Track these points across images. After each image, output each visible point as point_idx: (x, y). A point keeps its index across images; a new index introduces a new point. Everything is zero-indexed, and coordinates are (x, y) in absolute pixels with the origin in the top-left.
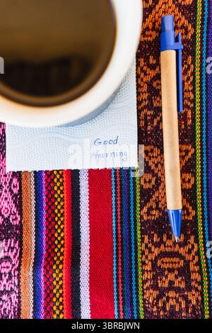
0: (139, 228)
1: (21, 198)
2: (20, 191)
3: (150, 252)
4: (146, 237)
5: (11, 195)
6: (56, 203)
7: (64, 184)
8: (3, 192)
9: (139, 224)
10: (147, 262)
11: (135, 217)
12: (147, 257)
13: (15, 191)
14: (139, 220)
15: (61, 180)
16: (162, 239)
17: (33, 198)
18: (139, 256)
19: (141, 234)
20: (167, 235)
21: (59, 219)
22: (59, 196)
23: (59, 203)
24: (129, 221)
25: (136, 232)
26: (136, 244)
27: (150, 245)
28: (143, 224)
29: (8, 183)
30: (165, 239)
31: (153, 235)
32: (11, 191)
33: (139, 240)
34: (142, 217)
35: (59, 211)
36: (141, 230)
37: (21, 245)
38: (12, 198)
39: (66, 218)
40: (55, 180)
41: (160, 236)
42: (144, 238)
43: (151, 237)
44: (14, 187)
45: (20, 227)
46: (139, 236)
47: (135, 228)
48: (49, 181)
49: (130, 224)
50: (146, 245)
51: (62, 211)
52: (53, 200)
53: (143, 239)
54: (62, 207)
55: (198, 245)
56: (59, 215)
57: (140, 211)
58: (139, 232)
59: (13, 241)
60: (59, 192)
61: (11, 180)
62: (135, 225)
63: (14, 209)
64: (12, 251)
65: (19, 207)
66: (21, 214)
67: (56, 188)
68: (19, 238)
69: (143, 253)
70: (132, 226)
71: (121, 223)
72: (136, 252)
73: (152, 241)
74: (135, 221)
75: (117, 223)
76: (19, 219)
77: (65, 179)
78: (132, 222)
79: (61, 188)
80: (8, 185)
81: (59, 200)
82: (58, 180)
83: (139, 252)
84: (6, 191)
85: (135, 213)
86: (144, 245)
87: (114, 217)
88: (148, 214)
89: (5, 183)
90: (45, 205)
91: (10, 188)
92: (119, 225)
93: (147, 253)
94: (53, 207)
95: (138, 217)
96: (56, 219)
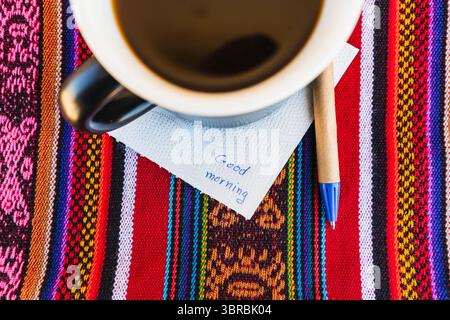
0: (205, 238)
1: (34, 187)
2: (34, 175)
3: (219, 272)
4: (215, 251)
5: (19, 181)
6: (87, 197)
7: (102, 169)
8: (7, 175)
9: (205, 232)
10: (212, 286)
11: (200, 221)
12: (213, 280)
13: (27, 175)
14: (205, 227)
15: (97, 164)
16: (236, 256)
17: (52, 187)
18: (203, 278)
19: (208, 247)
20: (245, 249)
21: (89, 220)
22: (92, 187)
23: (91, 197)
24: (192, 226)
25: (200, 244)
26: (199, 261)
27: (219, 263)
28: (211, 232)
29: (16, 163)
30: (240, 255)
31: (224, 249)
32: (19, 175)
33: (204, 255)
34: (210, 222)
35: (90, 209)
36: (208, 240)
37: (26, 257)
38: (20, 186)
39: (99, 219)
40: (89, 164)
41: (235, 249)
42: (211, 252)
43: (221, 251)
44: (25, 169)
45: (28, 230)
46: (204, 249)
47: (200, 238)
48: (79, 164)
49: (192, 232)
50: (214, 263)
51: (94, 209)
52: (82, 192)
53: (209, 254)
54: (95, 203)
55: (286, 265)
56: (89, 214)
57: (208, 213)
58: (204, 244)
59: (14, 249)
60: (92, 181)
61: (22, 159)
62: (200, 232)
63: (22, 202)
64: (11, 266)
65: (30, 199)
66: (31, 210)
67: (88, 175)
68: (25, 246)
69: (208, 274)
70: (196, 235)
71: (180, 230)
72: (198, 272)
73: (223, 256)
74: (200, 227)
75: (173, 229)
76: (28, 218)
77: (103, 162)
78: (196, 229)
79: (97, 175)
80: (15, 166)
81: (91, 192)
82: (93, 164)
83: (203, 272)
84: (11, 176)
85: (200, 215)
86: (210, 263)
87: (170, 221)
88: (219, 217)
89: (12, 163)
90: (69, 199)
91: (19, 172)
92: (177, 232)
93: (213, 274)
94: (81, 203)
95: (205, 221)
96: (85, 220)
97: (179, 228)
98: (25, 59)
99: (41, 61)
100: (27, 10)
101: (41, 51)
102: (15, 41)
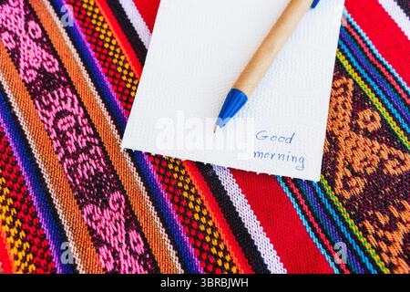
0: (346, 216)
1: (152, 257)
2: (147, 246)
3: (389, 243)
4: (367, 224)
5: (135, 259)
6: (208, 239)
7: (206, 204)
8: (122, 259)
9: (343, 210)
10: (394, 261)
11: (330, 202)
12: (389, 254)
13: (140, 249)
14: (339, 205)
15: (199, 201)
16: (391, 216)
17: (170, 247)
18: (376, 258)
19: (357, 223)
20: (394, 205)
21: (224, 261)
22: (207, 226)
23: (212, 237)
24: (326, 211)
25: (346, 224)
26: (359, 243)
27: (381, 233)
28: (348, 207)
29: (124, 242)
30: (396, 214)
31: (374, 216)
32: (133, 253)
33: (359, 234)
34: (341, 198)
35: (218, 249)
36: (351, 217)
38: (139, 263)
39: (233, 253)
40: (191, 205)
41: (385, 211)
42: (364, 227)
43: (374, 220)
44: (135, 244)
46: (355, 228)
47: (342, 219)
48: (182, 211)
49: (330, 217)
50: (376, 236)
51: (222, 246)
52: (201, 237)
53: (364, 231)
54: (220, 240)
56: (221, 254)
57: (333, 190)
58: (350, 222)
60: (204, 220)
61: (127, 236)
62: (338, 213)
67: (197, 217)
69: (379, 251)
70: (336, 217)
71: (317, 220)
72: (367, 254)
73: (380, 225)
74: (335, 207)
75: (310, 224)
77: (203, 197)
78: (332, 212)
79: (205, 212)
80: (125, 245)
81: (209, 231)
82: (195, 204)
83: (372, 252)
84: (126, 257)
85: (327, 196)
86: (372, 239)
87: (302, 217)
88: (346, 187)
89: (120, 244)
90: (192, 250)
91: (131, 250)
92: (316, 225)
93: (384, 247)
94: (206, 248)
95: (335, 199)
96: (220, 262)
97: (315, 221)
98: (85, 144)
99: (99, 138)
100: (66, 103)
101: (94, 129)
102: (68, 134)
